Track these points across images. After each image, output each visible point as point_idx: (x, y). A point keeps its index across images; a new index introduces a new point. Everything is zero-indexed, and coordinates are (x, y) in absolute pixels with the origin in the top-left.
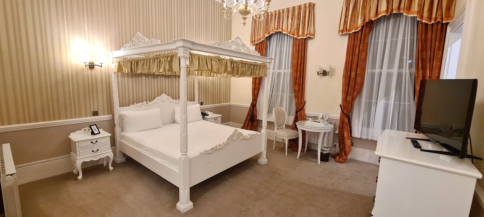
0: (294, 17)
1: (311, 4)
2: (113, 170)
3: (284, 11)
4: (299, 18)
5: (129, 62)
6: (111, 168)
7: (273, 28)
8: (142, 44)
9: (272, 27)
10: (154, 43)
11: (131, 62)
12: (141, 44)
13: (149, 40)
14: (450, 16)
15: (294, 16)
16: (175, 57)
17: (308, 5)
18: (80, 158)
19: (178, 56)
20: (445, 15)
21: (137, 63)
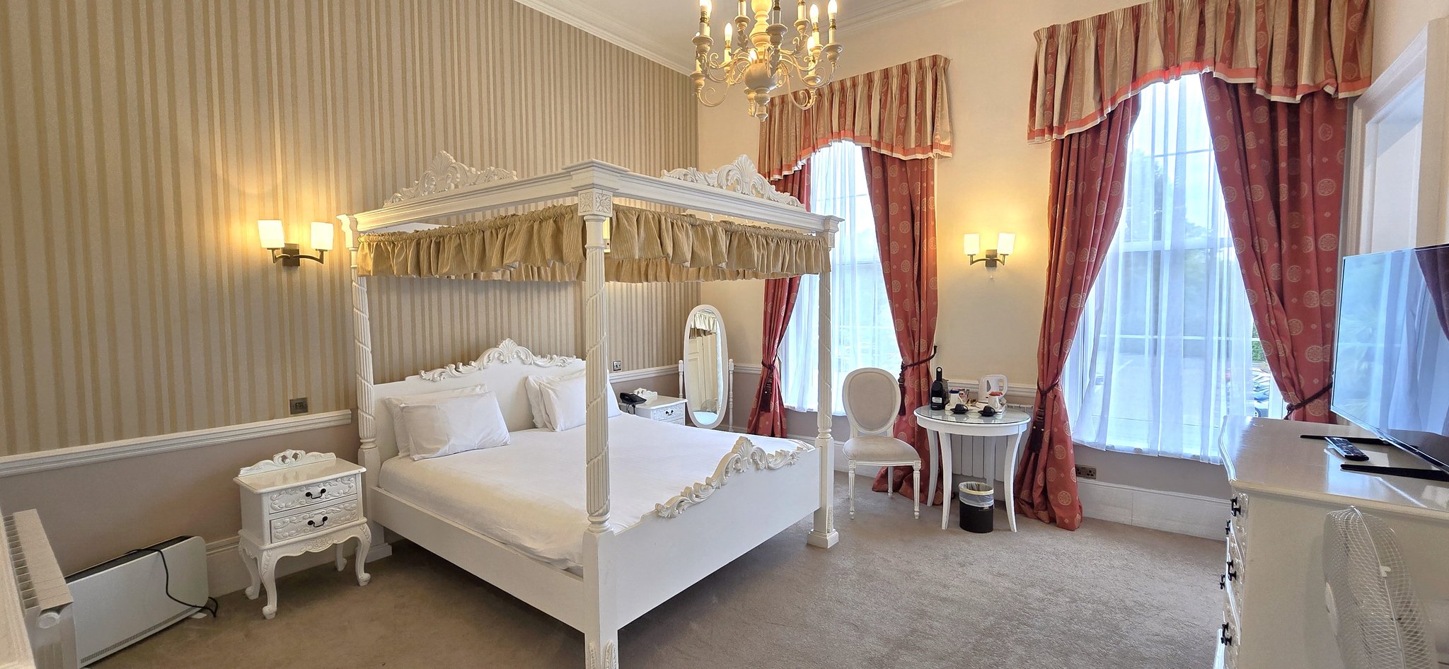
0: (889, 98)
1: (938, 60)
2: (370, 581)
3: (856, 81)
4: (904, 101)
5: (410, 243)
6: (363, 576)
7: (825, 132)
8: (456, 186)
9: (822, 129)
10: (496, 181)
11: (418, 244)
12: (453, 186)
13: (479, 173)
14: (1358, 78)
15: (889, 95)
16: (568, 217)
17: (928, 63)
18: (272, 545)
19: (579, 214)
20: (1343, 77)
21: (438, 244)
